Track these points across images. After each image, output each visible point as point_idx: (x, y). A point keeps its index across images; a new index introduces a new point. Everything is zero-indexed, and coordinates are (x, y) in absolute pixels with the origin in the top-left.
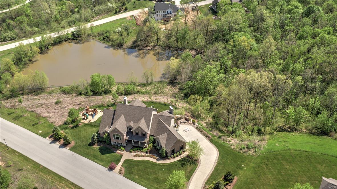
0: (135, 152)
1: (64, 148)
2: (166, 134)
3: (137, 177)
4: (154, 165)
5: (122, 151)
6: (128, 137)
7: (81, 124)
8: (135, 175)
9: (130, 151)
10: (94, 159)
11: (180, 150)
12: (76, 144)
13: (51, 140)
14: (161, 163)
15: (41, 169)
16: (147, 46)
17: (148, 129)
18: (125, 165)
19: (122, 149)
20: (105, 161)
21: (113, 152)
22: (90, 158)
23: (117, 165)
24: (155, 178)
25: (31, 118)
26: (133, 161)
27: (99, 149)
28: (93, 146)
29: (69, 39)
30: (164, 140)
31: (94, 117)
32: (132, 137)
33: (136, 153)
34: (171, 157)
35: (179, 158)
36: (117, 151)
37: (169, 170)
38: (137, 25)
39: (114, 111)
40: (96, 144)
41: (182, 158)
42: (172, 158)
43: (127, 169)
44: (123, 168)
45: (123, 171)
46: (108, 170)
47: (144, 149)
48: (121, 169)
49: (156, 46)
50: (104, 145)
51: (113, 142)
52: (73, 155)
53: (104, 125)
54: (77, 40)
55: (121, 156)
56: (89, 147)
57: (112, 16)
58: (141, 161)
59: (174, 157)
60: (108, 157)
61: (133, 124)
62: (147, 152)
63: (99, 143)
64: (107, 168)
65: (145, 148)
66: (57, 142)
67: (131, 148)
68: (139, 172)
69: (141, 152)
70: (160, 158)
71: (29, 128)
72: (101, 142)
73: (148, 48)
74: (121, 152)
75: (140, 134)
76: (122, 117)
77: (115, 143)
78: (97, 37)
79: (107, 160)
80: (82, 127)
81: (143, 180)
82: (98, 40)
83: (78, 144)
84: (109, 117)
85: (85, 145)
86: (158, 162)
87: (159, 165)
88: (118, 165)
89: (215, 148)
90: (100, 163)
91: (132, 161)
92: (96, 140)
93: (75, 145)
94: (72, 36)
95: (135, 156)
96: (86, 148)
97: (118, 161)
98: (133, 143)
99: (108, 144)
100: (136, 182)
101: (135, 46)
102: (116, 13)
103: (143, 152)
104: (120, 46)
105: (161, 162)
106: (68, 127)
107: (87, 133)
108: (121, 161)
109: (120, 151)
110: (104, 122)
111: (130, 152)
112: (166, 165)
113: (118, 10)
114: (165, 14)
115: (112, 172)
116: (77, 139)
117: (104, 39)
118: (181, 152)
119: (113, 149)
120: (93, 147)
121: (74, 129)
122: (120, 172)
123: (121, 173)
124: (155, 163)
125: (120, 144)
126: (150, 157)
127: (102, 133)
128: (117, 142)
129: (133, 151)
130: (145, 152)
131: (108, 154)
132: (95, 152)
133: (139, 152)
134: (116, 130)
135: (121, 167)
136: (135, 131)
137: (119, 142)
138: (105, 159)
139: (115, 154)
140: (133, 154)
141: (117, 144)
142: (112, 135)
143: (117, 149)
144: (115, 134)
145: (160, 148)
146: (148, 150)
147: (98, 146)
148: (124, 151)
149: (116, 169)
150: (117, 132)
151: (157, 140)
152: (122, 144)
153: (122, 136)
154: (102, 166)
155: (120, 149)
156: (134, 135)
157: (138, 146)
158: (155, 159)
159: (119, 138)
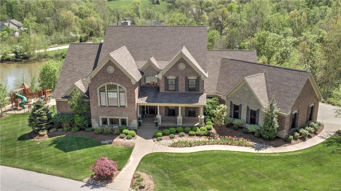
0: (172, 138)
2: (261, 76)
4: (253, 160)
5: (128, 139)
6: (145, 98)
7: (5, 117)
9: (155, 137)
14: (274, 153)
18: (151, 166)
19: (127, 134)
20: (75, 165)
21: (99, 144)
23: (120, 170)
26: (174, 155)
28: (33, 140)
30: (262, 89)
32: (155, 97)
33: (176, 140)
34: (295, 139)
35: (317, 140)
36: (115, 140)
39: (98, 46)
40: (41, 133)
41: (328, 139)
43: (162, 176)
44: (145, 176)
45: (148, 181)
46: (86, 185)
47: (199, 129)
50: (69, 133)
51: (97, 120)
53: (70, 77)
54: (21, 61)
55: (130, 150)
56: (19, 142)
60: (83, 155)
61: (158, 61)
62: (209, 136)
63: (51, 131)
64: (81, 180)
67: (157, 128)
68: (214, 179)
70: (261, 143)
74: (127, 141)
75: (182, 87)
77: (105, 122)
78: (53, 58)
79: (80, 161)
82: (55, 61)
88: (124, 169)
90: (55, 172)
91: (170, 157)
95: (174, 146)
97: (122, 159)
98: (159, 116)
99: (81, 129)
103: (197, 135)
105: (270, 150)
108: (132, 158)
109: (122, 138)
111: (155, 139)
112: (296, 156)
115: (103, 188)
118: (314, 124)
119: (99, 137)
122: (136, 185)
123: (142, 188)
124: (253, 155)
125: (120, 125)
126: (227, 144)
127: (62, 98)
128: (108, 118)
129: (165, 137)
130: (205, 135)
131: (83, 150)
132: (36, 150)
133: (183, 136)
134: (111, 69)
135: (135, 174)
136: (165, 77)
137: (117, 117)
138: (75, 160)
139: (109, 146)
140: (166, 141)
141: (109, 125)
142: (96, 90)
143: (113, 135)
144: (104, 87)
145: (247, 122)
146: (211, 131)
147: (50, 136)
148: (136, 139)
149: (116, 180)
150: (112, 75)
151: (231, 102)
152: (127, 124)
153: (127, 90)
154: (62, 176)
155: (122, 133)
156: (162, 93)
157: (178, 124)
158: (246, 146)
159: (117, 98)
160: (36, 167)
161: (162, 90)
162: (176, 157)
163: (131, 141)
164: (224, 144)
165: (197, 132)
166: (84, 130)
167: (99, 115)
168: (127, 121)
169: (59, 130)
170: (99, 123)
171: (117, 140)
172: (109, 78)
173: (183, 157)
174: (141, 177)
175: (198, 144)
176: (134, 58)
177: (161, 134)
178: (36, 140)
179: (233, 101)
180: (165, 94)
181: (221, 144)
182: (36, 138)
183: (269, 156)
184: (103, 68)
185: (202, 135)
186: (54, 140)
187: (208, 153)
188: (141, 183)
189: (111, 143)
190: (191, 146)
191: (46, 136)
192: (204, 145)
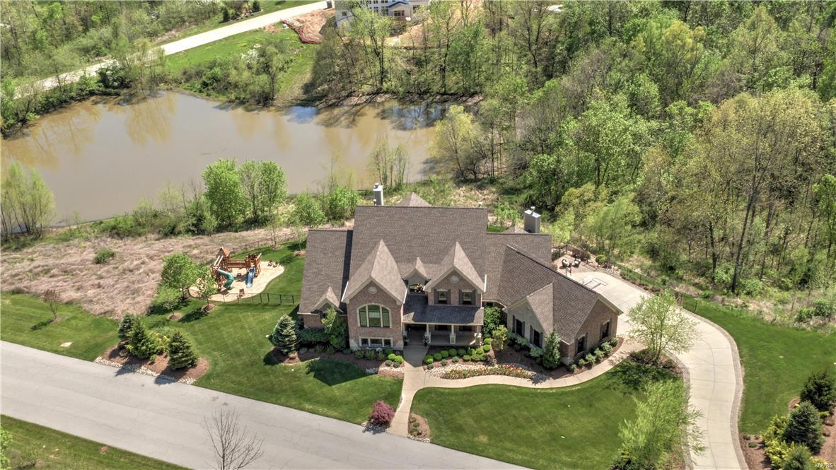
0: (444, 365)
1: (174, 381)
2: (549, 288)
3: (483, 439)
4: (526, 398)
5: (396, 366)
6: (412, 314)
7: (214, 309)
8: (475, 435)
9: (424, 363)
10: (302, 402)
11: (601, 341)
12: (216, 364)
13: (118, 363)
14: (551, 389)
15: (104, 457)
16: (350, 95)
17: (479, 278)
18: (424, 406)
19: (393, 360)
20: (347, 404)
21: (364, 374)
22: (283, 400)
23: (395, 410)
24: (551, 434)
25: (18, 310)
26: (447, 391)
27: (311, 371)
28: (283, 364)
29: (92, 93)
30: (547, 309)
31: (252, 282)
32: (423, 312)
33: (450, 368)
34: (579, 366)
35: (605, 367)
36: (381, 369)
37: (591, 406)
38: (304, 42)
39: (345, 234)
40: (291, 355)
41: (617, 366)
42: (583, 368)
43: (436, 420)
44: (420, 419)
45: (424, 426)
46: (367, 430)
47: (474, 352)
48: (411, 421)
49: (377, 93)
50: (325, 354)
51: (356, 340)
52: (215, 399)
53: (317, 283)
54: (118, 94)
55: (399, 382)
56: (268, 367)
57: (215, 27)
58: (474, 389)
59: (589, 366)
60: (351, 390)
61: (425, 267)
62: (486, 361)
63: (301, 352)
64: (360, 424)
65: (475, 347)
66: (143, 367)
67: (427, 351)
68: (484, 424)
69: (465, 361)
70: (541, 372)
71: (21, 339)
72: (310, 345)
73: (355, 100)
74: (394, 370)
75: (455, 300)
76: (382, 247)
77: (365, 341)
78: (180, 83)
79: (350, 398)
80: (219, 315)
81: (508, 445)
82: (188, 92)
83: (222, 364)
84: (330, 255)
85: (253, 364)
86: (538, 386)
87: (545, 394)
88: (398, 410)
89: (713, 326)
90: (329, 413)
91: (442, 394)
92: (291, 342)
93: (214, 369)
94: (101, 84)
95: (446, 377)
96: (258, 371)
97: (393, 397)
98: (428, 334)
99: (339, 351)
100: (485, 454)
101: (312, 98)
102: (227, 19)
103: (473, 360)
104: (265, 100)
105: (549, 384)
106: (168, 321)
107: (242, 328)
108: (404, 395)
109: (388, 365)
110: (314, 273)
111: (426, 367)
112: (572, 393)
113: (231, 12)
114: (385, 5)
115: (383, 434)
116: (214, 350)
117: (205, 85)
118: (606, 345)
119: (361, 364)
120: (285, 368)
121: (192, 322)
122: (414, 431)
123: (419, 434)
124: (528, 391)
125: (383, 346)
126: (505, 374)
127: (312, 312)
128: (370, 338)
129: (436, 363)
130: (481, 361)
131: (349, 382)
132: (295, 381)
133: (457, 361)
134: (373, 290)
135: (410, 417)
136: (435, 290)
137: (380, 338)
138: (344, 397)
139: (376, 377)
140: (439, 370)
141: (370, 345)
142: (356, 310)
143: (378, 360)
144: (365, 307)
145: (531, 342)
146: (488, 354)
147: (302, 360)
148: (404, 366)
149: (393, 423)
150: (374, 296)
151: (514, 316)
152: (392, 344)
153: (392, 311)
154: (339, 419)
155: (388, 359)
156: (431, 306)
157: (451, 343)
158: (524, 377)
159: (380, 319)
160: (307, 406)
161: (431, 302)
162: (449, 394)
163: (398, 369)
164: (501, 374)
165: (472, 357)
166: (342, 351)
167: (358, 335)
168: (392, 342)
169: (310, 350)
170: (358, 344)
171: (383, 368)
172: (370, 299)
173: (456, 394)
174: (417, 422)
175: (474, 374)
176: (395, 258)
177: (432, 360)
178: (287, 364)
179: (515, 315)
180: (434, 308)
181: (498, 374)
182: (286, 361)
183: (544, 393)
184: (364, 288)
185: (477, 361)
186: (309, 366)
187: (483, 388)
188: (418, 428)
189: (376, 373)
190: (465, 378)
191: (297, 358)
192: (479, 376)
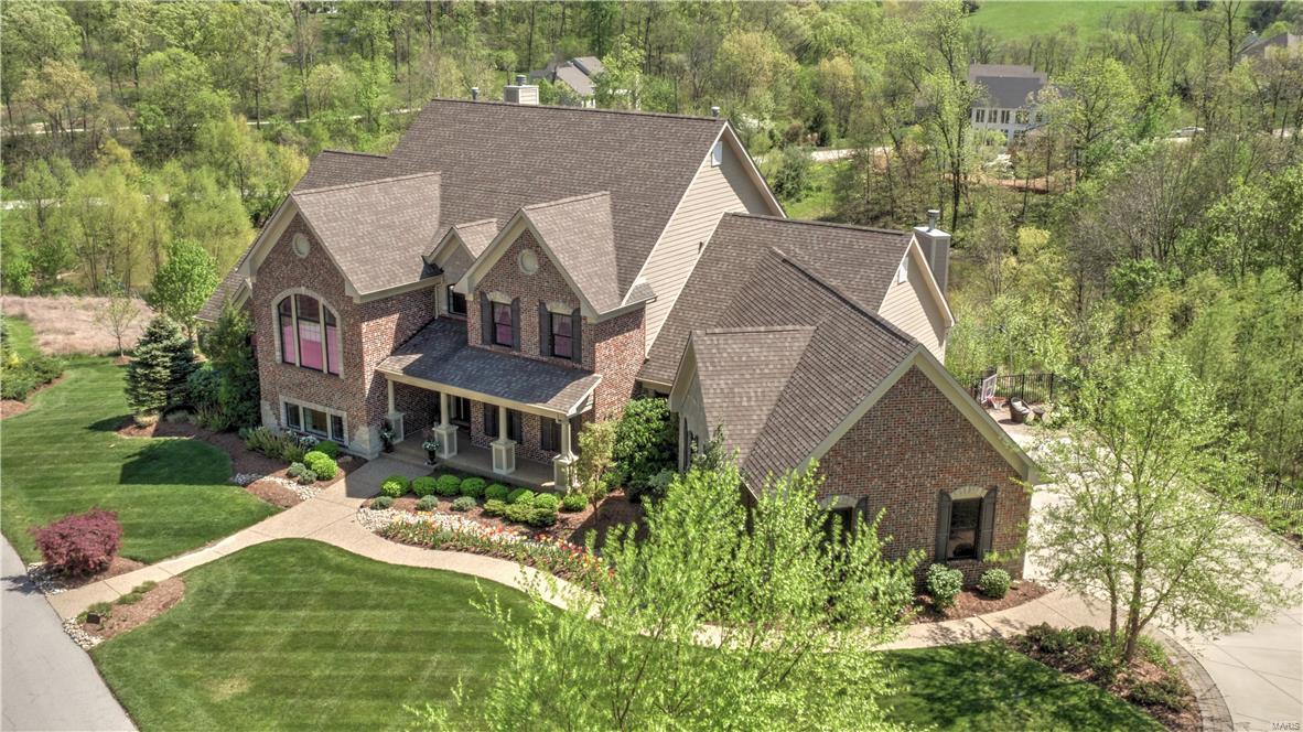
0: (419, 509)
5: (304, 482)
6: (415, 355)
10: (18, 495)
17: (614, 286)
19: (312, 467)
21: (222, 482)
27: (139, 454)
32: (446, 358)
36: (267, 478)
40: (142, 419)
41: (947, 647)
45: (140, 613)
46: (20, 578)
47: (528, 500)
50: (204, 432)
51: (275, 405)
56: (83, 431)
62: (540, 529)
63: (171, 418)
64: (29, 563)
65: (546, 491)
69: (489, 514)
72: (195, 407)
74: (292, 487)
75: (530, 342)
77: (295, 415)
85: (68, 423)
88: (164, 563)
95: (391, 533)
96: (56, 433)
98: (443, 428)
103: (504, 518)
109: (289, 476)
111: (371, 501)
115: (28, 597)
119: (247, 460)
120: (111, 440)
122: (97, 615)
123: (96, 620)
125: (330, 437)
128: (302, 404)
129: (404, 499)
130: (527, 523)
133: (461, 509)
134: (302, 247)
136: (485, 295)
137: (327, 410)
139: (232, 493)
140: (395, 515)
141: (302, 429)
142: (269, 306)
144: (289, 297)
146: (568, 516)
148: (327, 488)
150: (305, 265)
151: (686, 424)
152: (346, 435)
153: (342, 320)
155: (301, 461)
156: (473, 348)
157: (496, 470)
159: (321, 344)
161: (474, 338)
162: (335, 567)
163: (302, 490)
165: (508, 508)
166: (235, 431)
167: (278, 389)
168: (345, 426)
169: (185, 418)
170: (278, 418)
171: (271, 478)
172: (298, 273)
174: (148, 594)
175: (468, 546)
177: (401, 491)
179: (688, 418)
181: (533, 564)
182: (127, 430)
184: (283, 236)
185: (517, 522)
186: (150, 446)
189: (246, 485)
192: (478, 553)
